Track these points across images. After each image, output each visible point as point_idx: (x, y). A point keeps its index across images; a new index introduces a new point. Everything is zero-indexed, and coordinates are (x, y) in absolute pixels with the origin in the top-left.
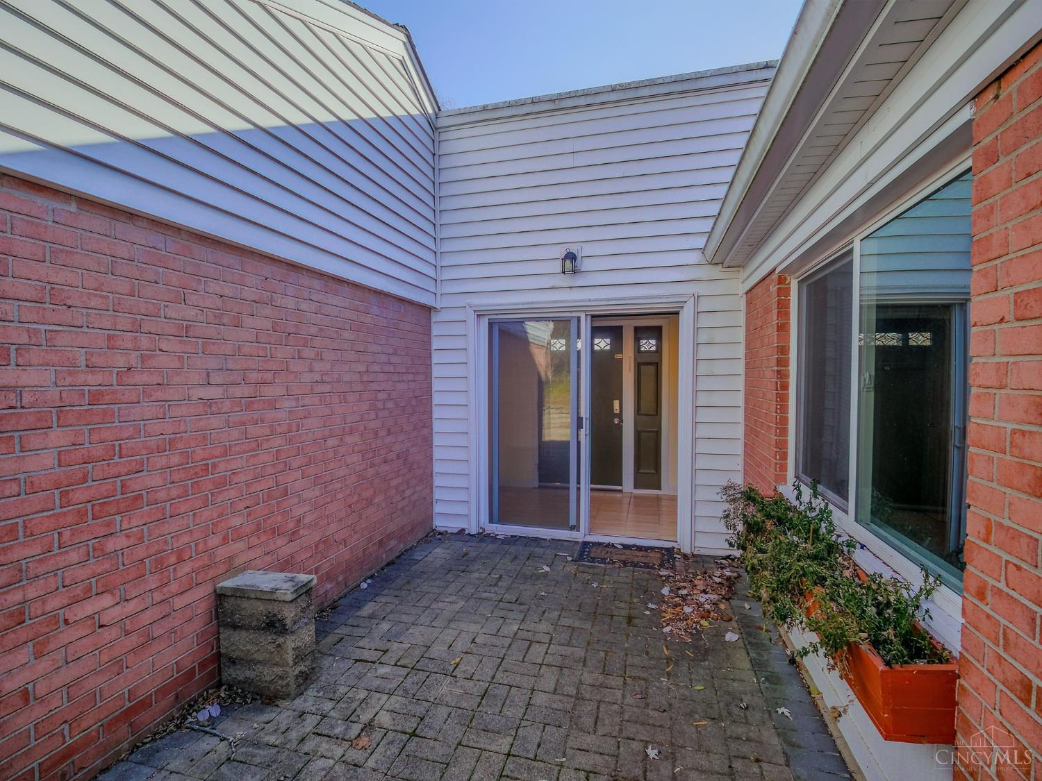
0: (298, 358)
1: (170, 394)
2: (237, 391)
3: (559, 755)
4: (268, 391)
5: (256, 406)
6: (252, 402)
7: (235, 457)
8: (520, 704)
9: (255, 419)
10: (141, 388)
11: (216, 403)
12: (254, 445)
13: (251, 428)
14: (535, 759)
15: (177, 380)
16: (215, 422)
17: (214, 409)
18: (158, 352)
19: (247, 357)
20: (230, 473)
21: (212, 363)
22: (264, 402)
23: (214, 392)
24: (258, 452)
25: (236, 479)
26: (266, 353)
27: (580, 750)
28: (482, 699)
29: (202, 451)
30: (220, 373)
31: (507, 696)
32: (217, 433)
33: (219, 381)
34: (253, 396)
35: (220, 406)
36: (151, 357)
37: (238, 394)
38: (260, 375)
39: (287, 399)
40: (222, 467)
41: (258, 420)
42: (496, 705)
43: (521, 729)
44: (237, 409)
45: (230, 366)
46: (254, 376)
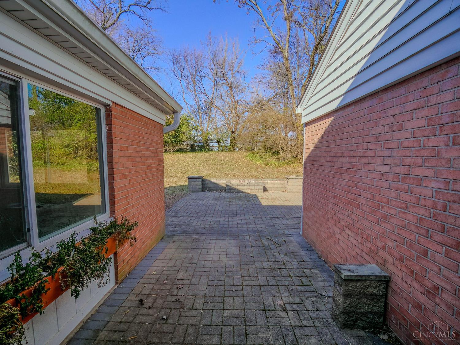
0: (453, 145)
1: (371, 167)
2: (397, 170)
3: (203, 313)
4: (418, 172)
5: (407, 181)
6: (405, 177)
7: (393, 207)
8: (225, 334)
9: (406, 189)
10: (363, 164)
11: (386, 174)
12: (404, 206)
13: (403, 194)
14: (212, 310)
15: (373, 161)
16: (385, 184)
17: (384, 177)
18: (368, 150)
19: (406, 149)
20: (389, 215)
21: (387, 153)
22: (414, 179)
23: (386, 169)
24: (406, 212)
25: (391, 220)
26: (420, 144)
27: (195, 317)
28: (246, 333)
29: (378, 197)
30: (389, 159)
31: (234, 338)
32: (385, 190)
33: (389, 163)
34: (406, 173)
35: (387, 177)
36: (366, 152)
37: (398, 172)
38: (413, 160)
39: (435, 181)
40: (385, 209)
41: (408, 190)
42: (237, 331)
43: (221, 320)
44: (395, 180)
45: (395, 155)
46: (408, 161)
